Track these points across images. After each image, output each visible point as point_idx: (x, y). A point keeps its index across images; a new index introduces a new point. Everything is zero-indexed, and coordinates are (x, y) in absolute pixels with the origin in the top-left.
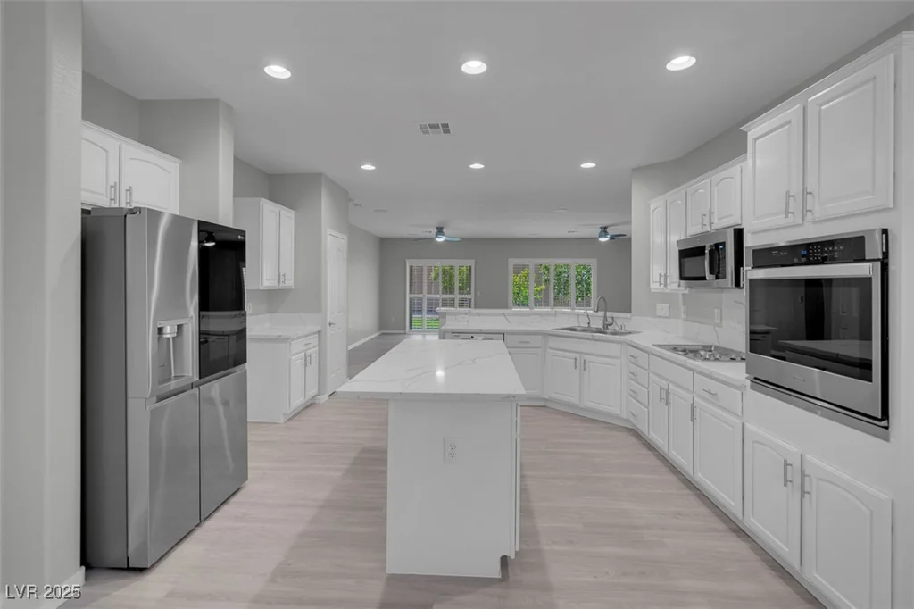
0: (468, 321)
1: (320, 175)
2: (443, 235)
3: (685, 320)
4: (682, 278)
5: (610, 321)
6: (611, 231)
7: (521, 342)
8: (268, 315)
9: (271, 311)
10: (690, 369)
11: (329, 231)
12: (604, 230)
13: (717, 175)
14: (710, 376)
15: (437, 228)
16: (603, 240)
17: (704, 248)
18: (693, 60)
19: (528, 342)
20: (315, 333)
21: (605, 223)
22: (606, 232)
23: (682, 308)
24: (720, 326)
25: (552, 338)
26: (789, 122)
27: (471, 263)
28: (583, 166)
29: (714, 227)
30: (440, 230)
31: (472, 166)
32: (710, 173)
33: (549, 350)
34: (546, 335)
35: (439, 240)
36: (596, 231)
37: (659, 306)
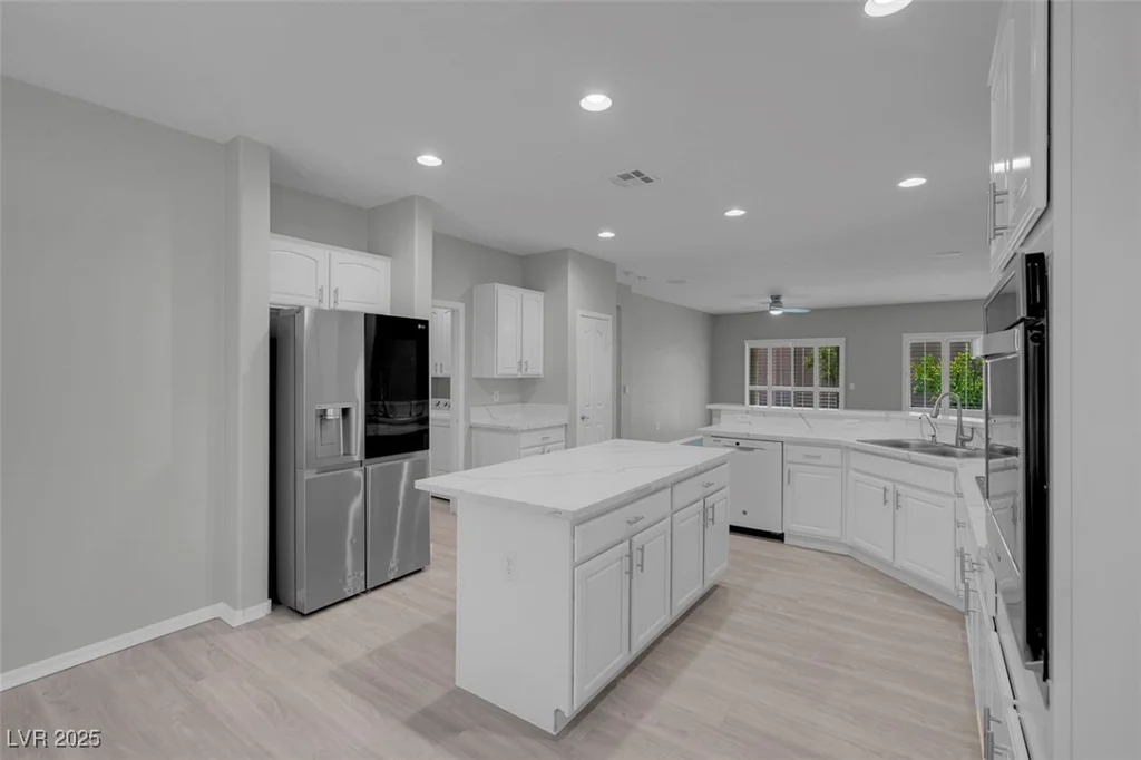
1: (565, 251)
2: (781, 306)
5: (967, 433)
7: (807, 456)
8: (519, 405)
9: (523, 401)
11: (580, 312)
15: (772, 297)
19: (818, 457)
20: (561, 426)
25: (856, 454)
27: (840, 342)
28: (903, 184)
30: (776, 300)
31: (728, 214)
33: (852, 472)
34: (846, 449)
35: (776, 313)
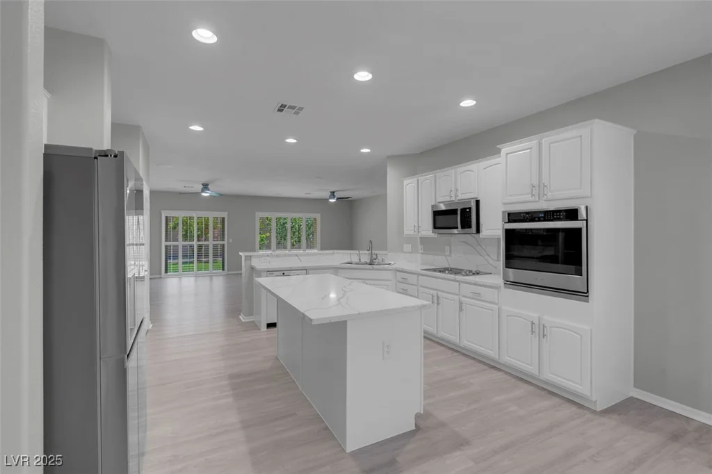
0: (269, 262)
1: (138, 128)
2: (209, 190)
3: (422, 254)
4: (435, 227)
5: (374, 257)
6: (338, 195)
10: (457, 281)
12: (333, 193)
13: (461, 168)
14: (475, 284)
15: (203, 184)
16: (332, 201)
17: (457, 210)
18: (474, 102)
21: (333, 190)
22: (334, 195)
23: (420, 247)
24: (450, 256)
25: (341, 270)
26: (531, 148)
27: (225, 215)
29: (458, 198)
30: (206, 186)
32: (455, 166)
34: (337, 268)
35: (205, 195)
36: (326, 194)
37: (405, 246)
